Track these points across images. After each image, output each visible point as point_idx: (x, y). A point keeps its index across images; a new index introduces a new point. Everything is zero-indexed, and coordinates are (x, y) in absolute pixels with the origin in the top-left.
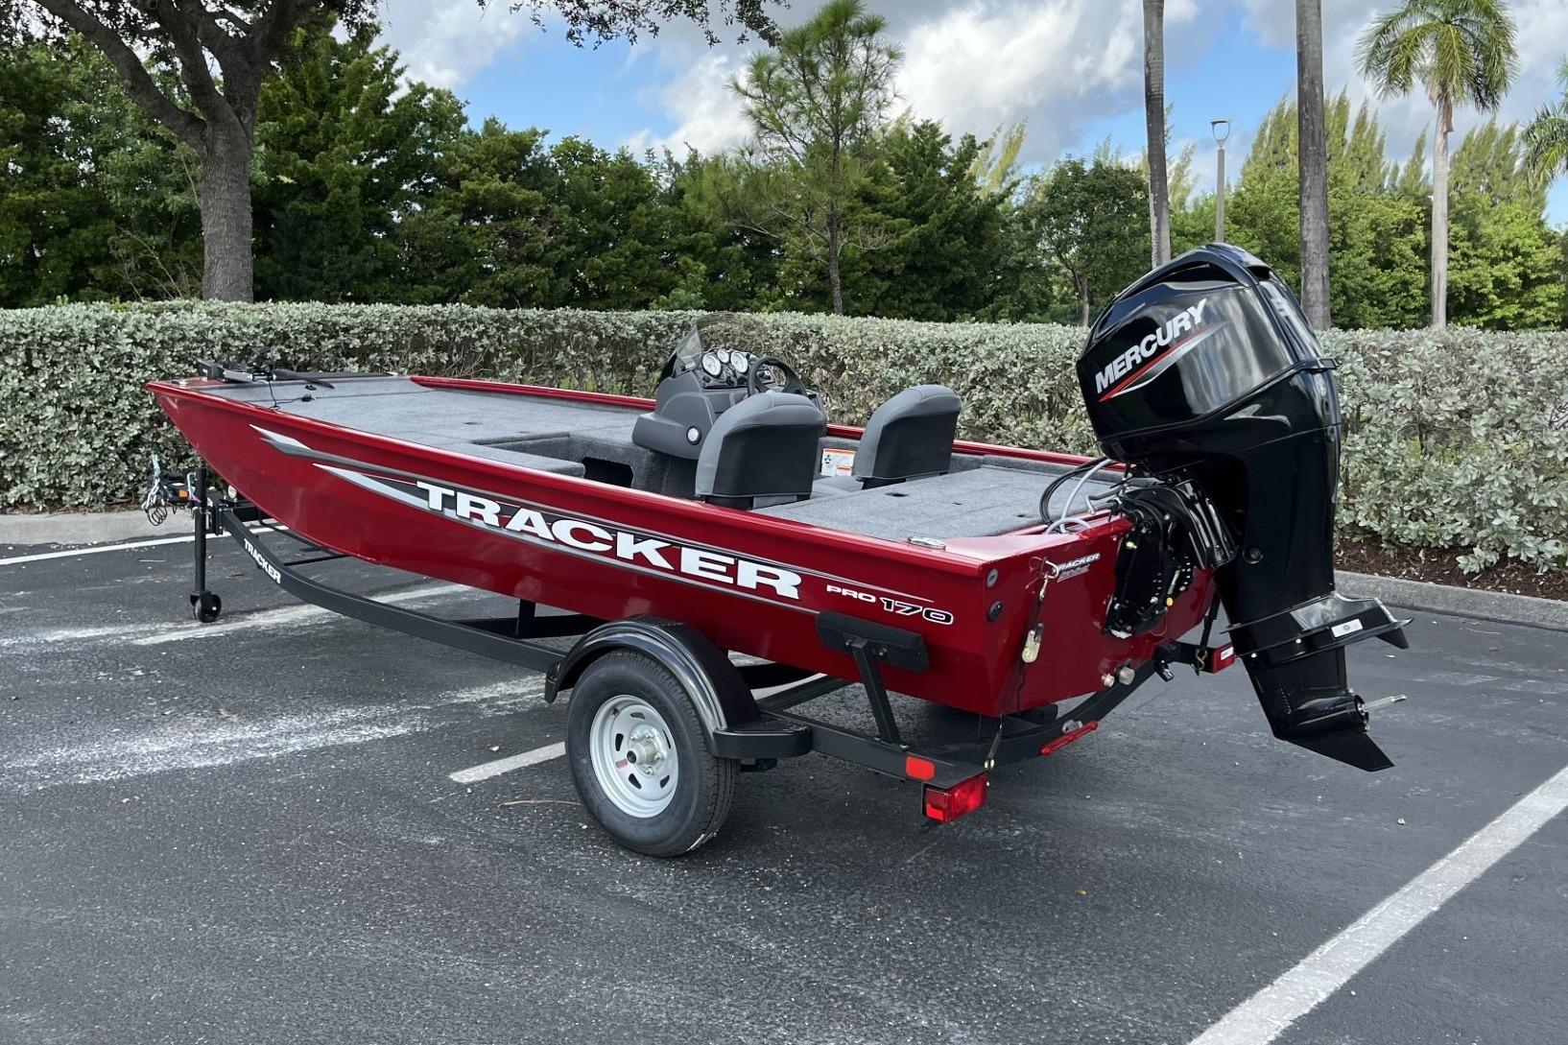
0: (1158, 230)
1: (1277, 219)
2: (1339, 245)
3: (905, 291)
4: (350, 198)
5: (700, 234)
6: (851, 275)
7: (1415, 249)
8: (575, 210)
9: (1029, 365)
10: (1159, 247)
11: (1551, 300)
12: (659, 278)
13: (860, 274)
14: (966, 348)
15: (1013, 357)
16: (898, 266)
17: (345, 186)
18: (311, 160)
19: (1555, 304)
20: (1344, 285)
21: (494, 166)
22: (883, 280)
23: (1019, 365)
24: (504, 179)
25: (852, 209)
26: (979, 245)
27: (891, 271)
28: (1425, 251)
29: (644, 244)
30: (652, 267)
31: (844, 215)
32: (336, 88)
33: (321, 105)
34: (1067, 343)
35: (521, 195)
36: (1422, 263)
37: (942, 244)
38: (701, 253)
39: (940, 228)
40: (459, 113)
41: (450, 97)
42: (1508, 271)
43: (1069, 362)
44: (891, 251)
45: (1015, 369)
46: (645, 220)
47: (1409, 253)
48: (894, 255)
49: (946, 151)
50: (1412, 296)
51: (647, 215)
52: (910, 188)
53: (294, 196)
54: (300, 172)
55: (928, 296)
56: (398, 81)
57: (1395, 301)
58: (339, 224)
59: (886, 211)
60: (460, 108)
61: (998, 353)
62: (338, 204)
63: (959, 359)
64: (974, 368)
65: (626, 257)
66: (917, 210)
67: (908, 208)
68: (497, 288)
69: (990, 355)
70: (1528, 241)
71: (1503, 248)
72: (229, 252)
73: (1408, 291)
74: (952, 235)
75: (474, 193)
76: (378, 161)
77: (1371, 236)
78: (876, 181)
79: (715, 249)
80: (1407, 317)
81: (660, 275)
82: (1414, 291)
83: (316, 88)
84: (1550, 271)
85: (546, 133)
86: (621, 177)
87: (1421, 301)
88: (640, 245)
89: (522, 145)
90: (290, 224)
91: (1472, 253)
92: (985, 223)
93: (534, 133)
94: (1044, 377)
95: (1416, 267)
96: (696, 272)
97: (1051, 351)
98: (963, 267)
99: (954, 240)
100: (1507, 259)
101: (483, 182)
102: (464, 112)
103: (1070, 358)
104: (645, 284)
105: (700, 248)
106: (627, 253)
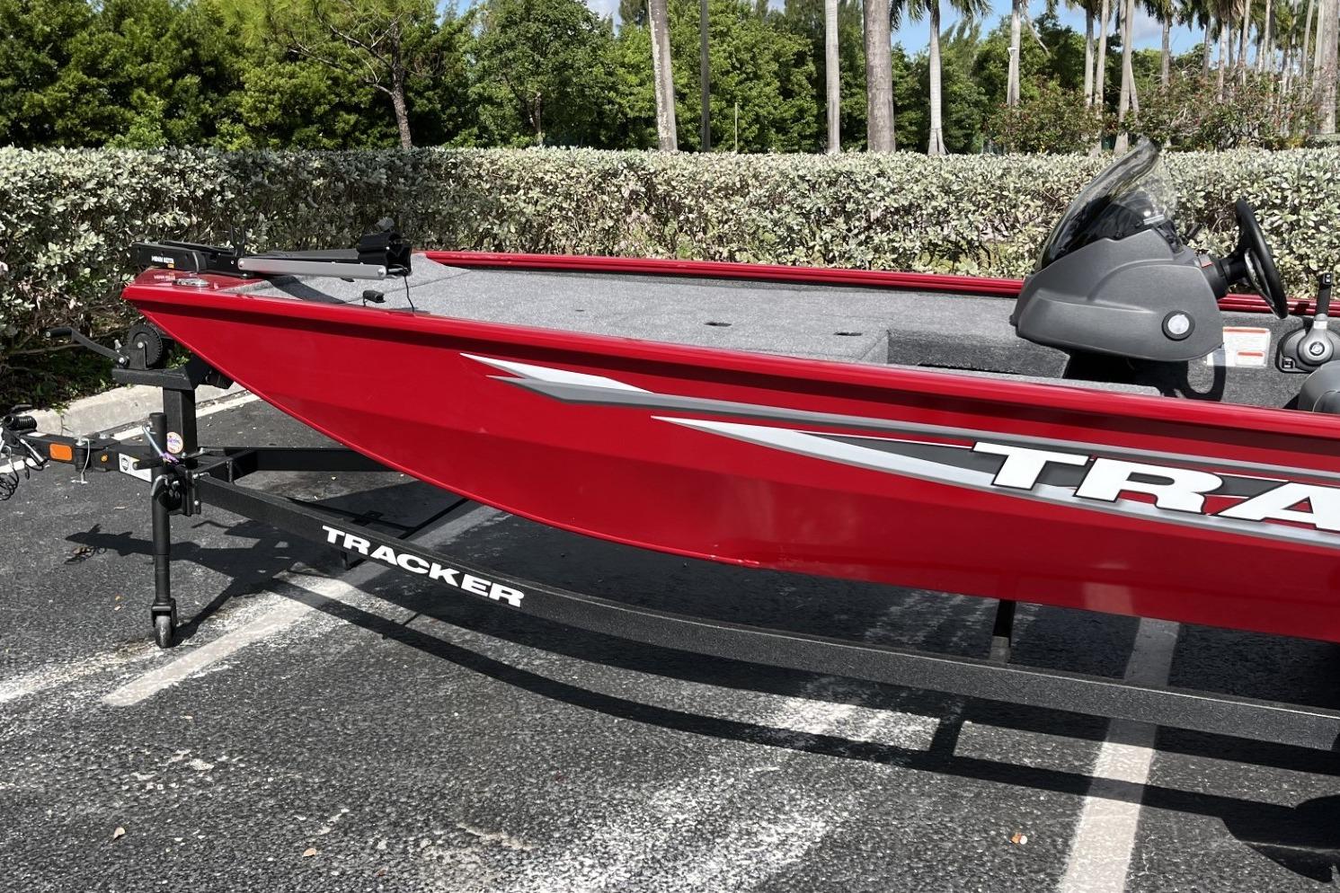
0: (661, 59)
2: (751, 75)
3: (372, 125)
5: (151, 64)
7: (809, 78)
11: (911, 124)
12: (112, 116)
13: (326, 107)
19: (914, 128)
20: (757, 115)
22: (349, 113)
29: (89, 76)
30: (101, 103)
36: (817, 93)
38: (156, 85)
46: (87, 49)
47: (805, 82)
48: (359, 87)
51: (89, 43)
65: (71, 92)
73: (803, 118)
77: (775, 66)
79: (169, 81)
80: (804, 142)
81: (112, 112)
82: (809, 119)
84: (908, 98)
87: (818, 127)
88: (85, 77)
95: (813, 97)
96: (151, 107)
104: (96, 123)
105: (153, 80)
106: (72, 87)
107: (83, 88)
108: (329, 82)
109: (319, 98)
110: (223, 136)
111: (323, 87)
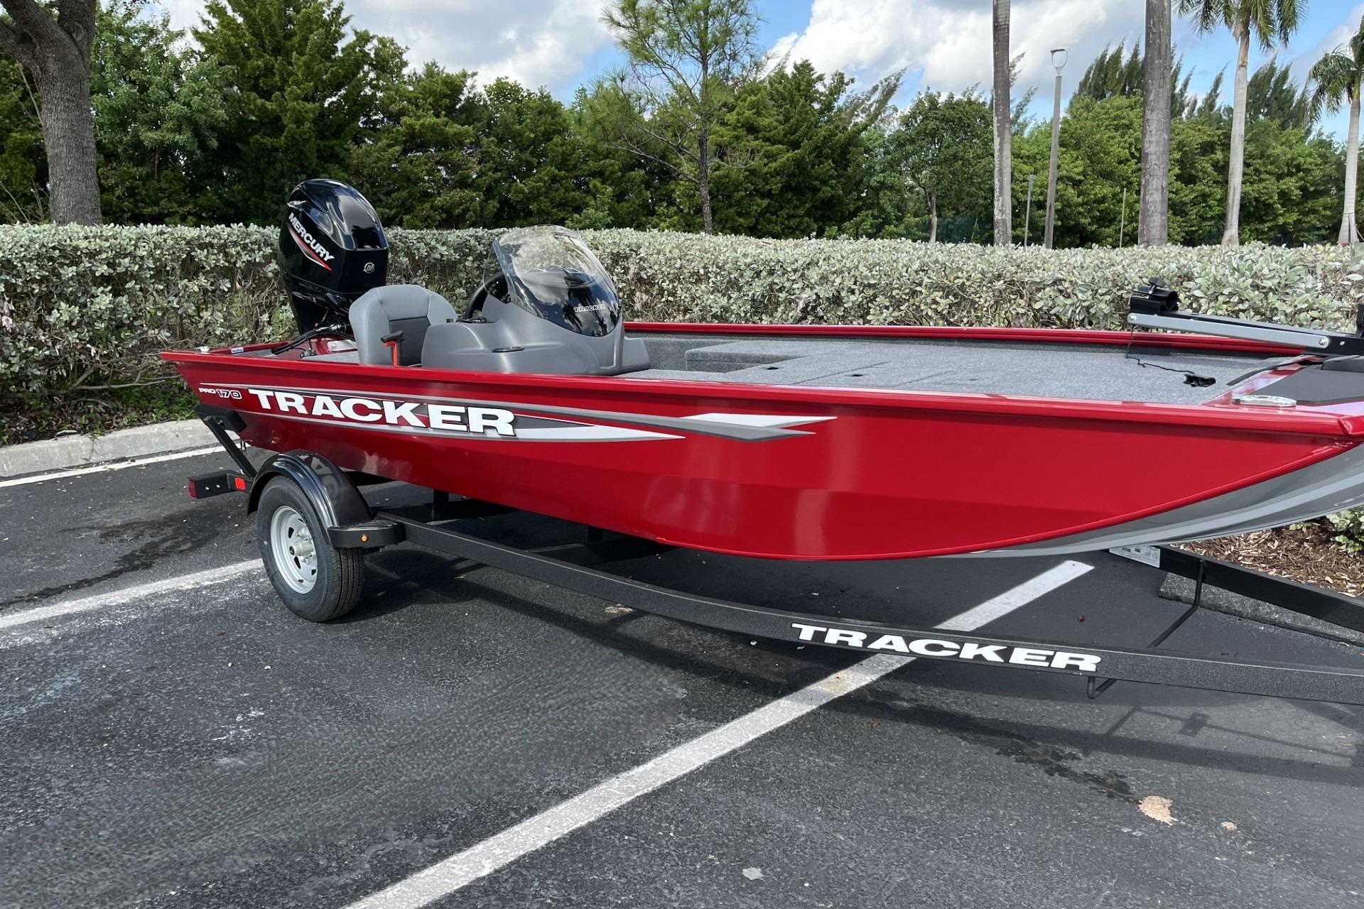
0: (1001, 150)
1: (1098, 142)
3: (782, 208)
4: (304, 133)
5: (607, 161)
6: (735, 194)
7: (1215, 165)
8: (501, 141)
9: (871, 292)
10: (1000, 165)
11: (1325, 209)
12: (574, 200)
13: (743, 193)
14: (795, 271)
15: (849, 283)
16: (775, 186)
17: (299, 122)
18: (269, 99)
19: (1328, 213)
21: (430, 104)
22: (763, 198)
23: (857, 291)
24: (437, 115)
25: (737, 138)
26: (845, 168)
27: (770, 191)
28: (1223, 169)
29: (559, 170)
30: (567, 190)
31: (730, 144)
32: (289, 36)
33: (277, 51)
34: (916, 265)
35: (455, 128)
36: (1219, 178)
37: (813, 167)
38: (609, 176)
39: (811, 153)
40: (400, 59)
41: (392, 44)
42: (1292, 184)
43: (918, 289)
44: (771, 173)
45: (853, 298)
46: (560, 149)
47: (1210, 169)
48: (772, 176)
49: (819, 87)
50: (1209, 206)
51: (562, 145)
52: (787, 119)
53: (256, 131)
54: (260, 110)
55: (801, 212)
56: (343, 30)
57: (1194, 211)
58: (296, 155)
59: (767, 140)
60: (401, 54)
61: (832, 277)
62: (293, 138)
63: (787, 285)
64: (804, 296)
65: (545, 182)
66: (792, 138)
67: (785, 136)
68: (436, 210)
69: (824, 279)
70: (1309, 160)
71: (1288, 165)
72: (70, 172)
73: (1205, 201)
74: (823, 159)
75: (411, 127)
76: (330, 100)
77: (1178, 155)
78: (758, 114)
79: (620, 174)
81: (574, 197)
82: (1212, 202)
83: (272, 35)
85: (474, 74)
86: (540, 113)
87: (1217, 210)
88: (556, 171)
89: (454, 87)
90: (253, 156)
91: (1262, 169)
92: (850, 148)
93: (465, 75)
94: (887, 308)
95: (1214, 182)
96: (603, 194)
97: (897, 275)
98: (832, 187)
99: (823, 163)
100: (1290, 174)
101: (419, 118)
102: (405, 57)
103: (920, 285)
104: (561, 205)
105: (607, 173)
106: (546, 178)
107: (554, 179)
108: (747, 173)
109: (737, 186)
110: (659, 216)
111: (741, 178)
